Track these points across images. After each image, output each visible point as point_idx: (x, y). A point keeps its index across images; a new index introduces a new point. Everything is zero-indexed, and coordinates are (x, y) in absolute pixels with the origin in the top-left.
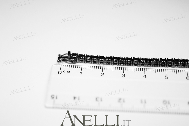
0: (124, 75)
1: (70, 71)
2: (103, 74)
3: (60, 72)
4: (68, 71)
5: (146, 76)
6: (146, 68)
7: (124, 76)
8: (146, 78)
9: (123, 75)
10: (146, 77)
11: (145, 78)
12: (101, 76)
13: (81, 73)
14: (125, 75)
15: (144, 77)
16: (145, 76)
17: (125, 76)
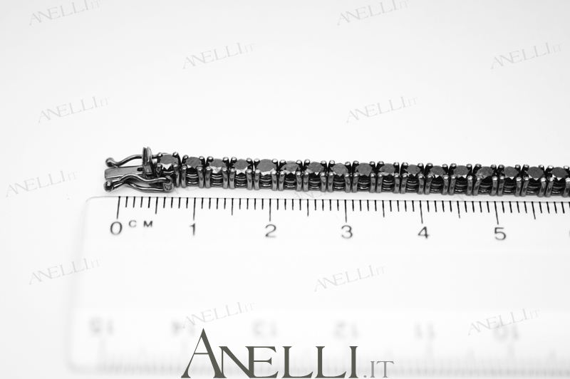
0: (348, 229)
1: (151, 223)
2: (273, 228)
3: (116, 228)
4: (145, 223)
5: (428, 233)
6: (423, 197)
7: (349, 234)
8: (429, 237)
9: (345, 232)
10: (426, 235)
11: (425, 237)
12: (267, 235)
13: (194, 226)
14: (352, 231)
15: (419, 234)
16: (424, 232)
17: (351, 235)
